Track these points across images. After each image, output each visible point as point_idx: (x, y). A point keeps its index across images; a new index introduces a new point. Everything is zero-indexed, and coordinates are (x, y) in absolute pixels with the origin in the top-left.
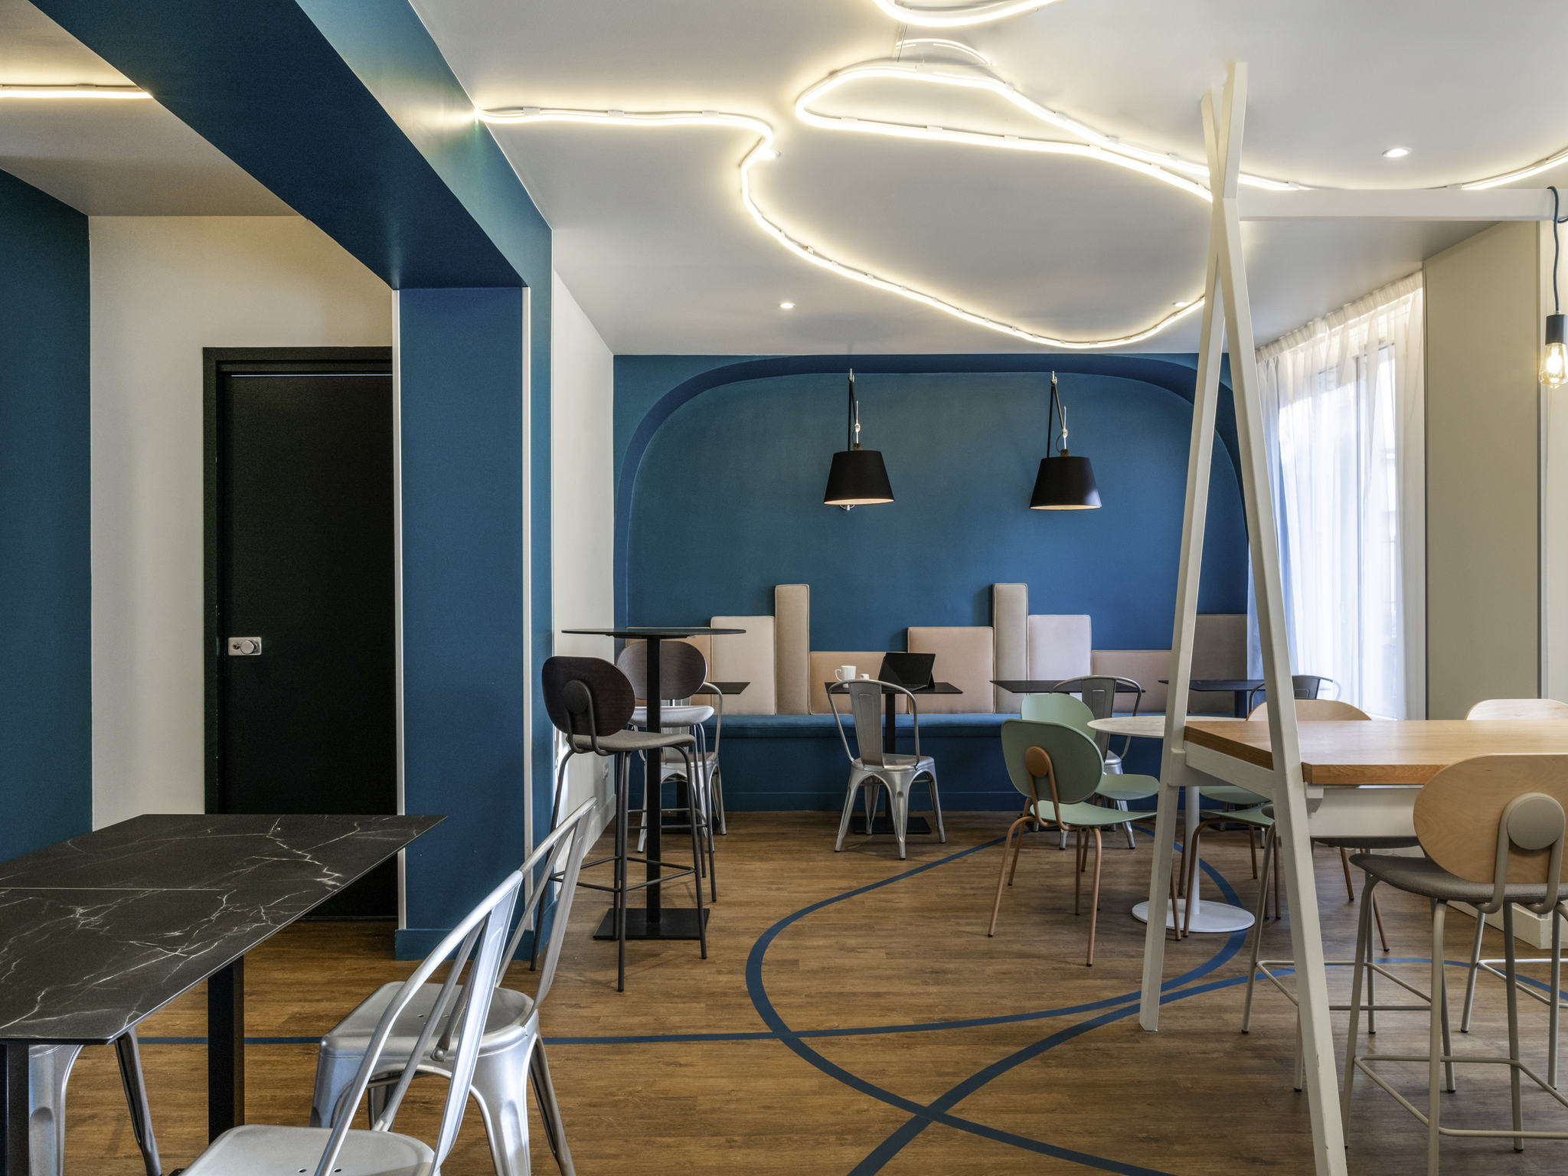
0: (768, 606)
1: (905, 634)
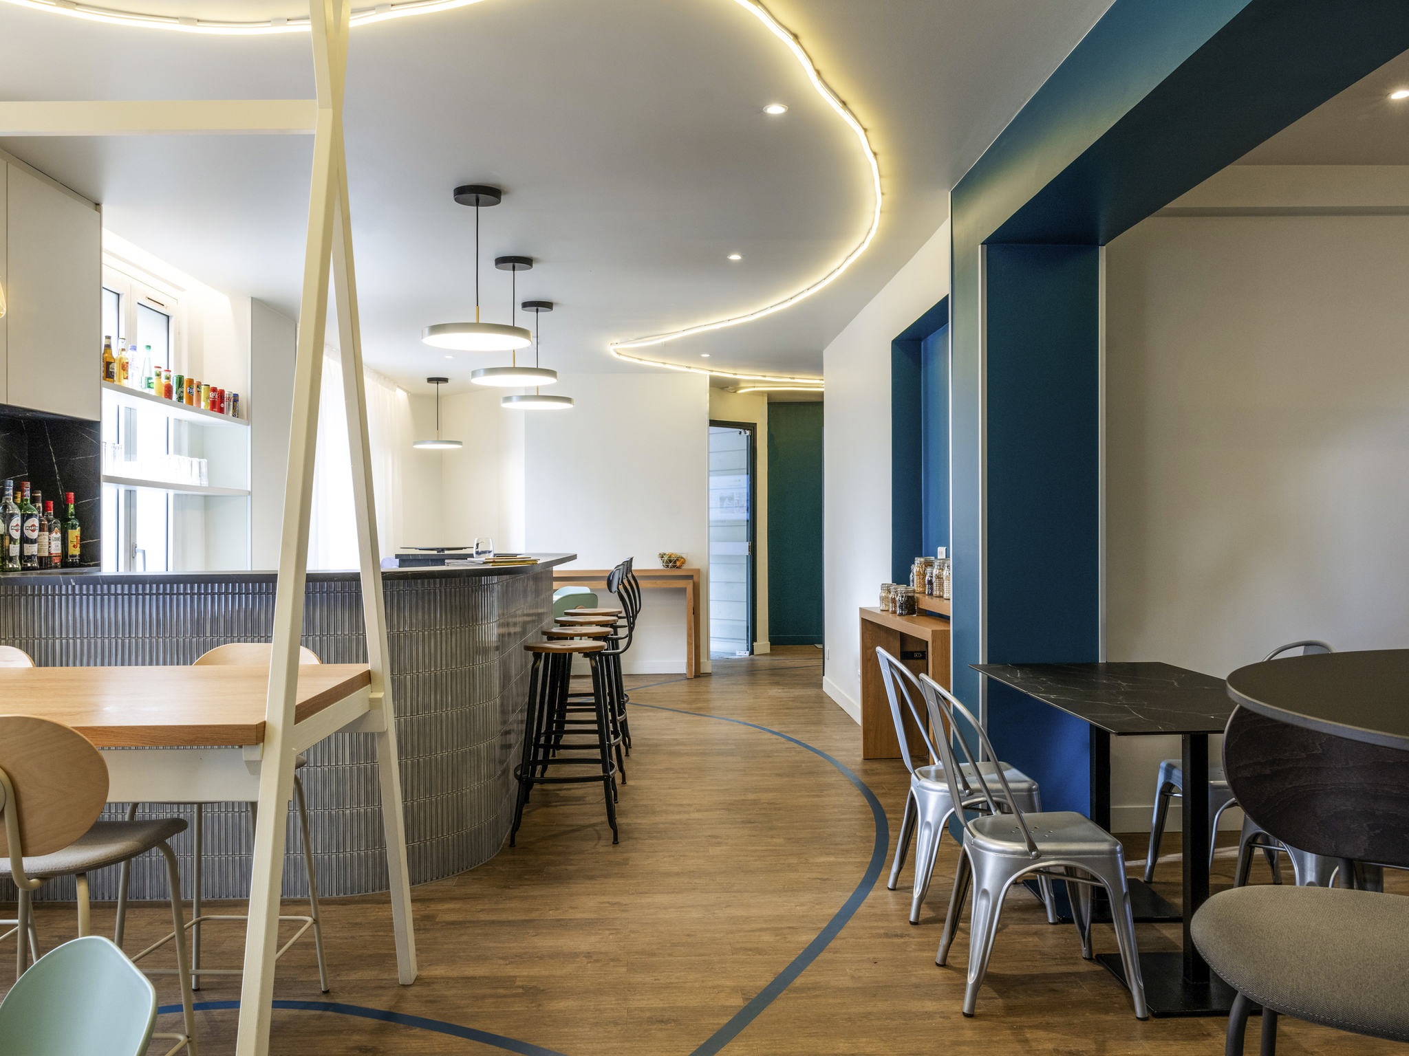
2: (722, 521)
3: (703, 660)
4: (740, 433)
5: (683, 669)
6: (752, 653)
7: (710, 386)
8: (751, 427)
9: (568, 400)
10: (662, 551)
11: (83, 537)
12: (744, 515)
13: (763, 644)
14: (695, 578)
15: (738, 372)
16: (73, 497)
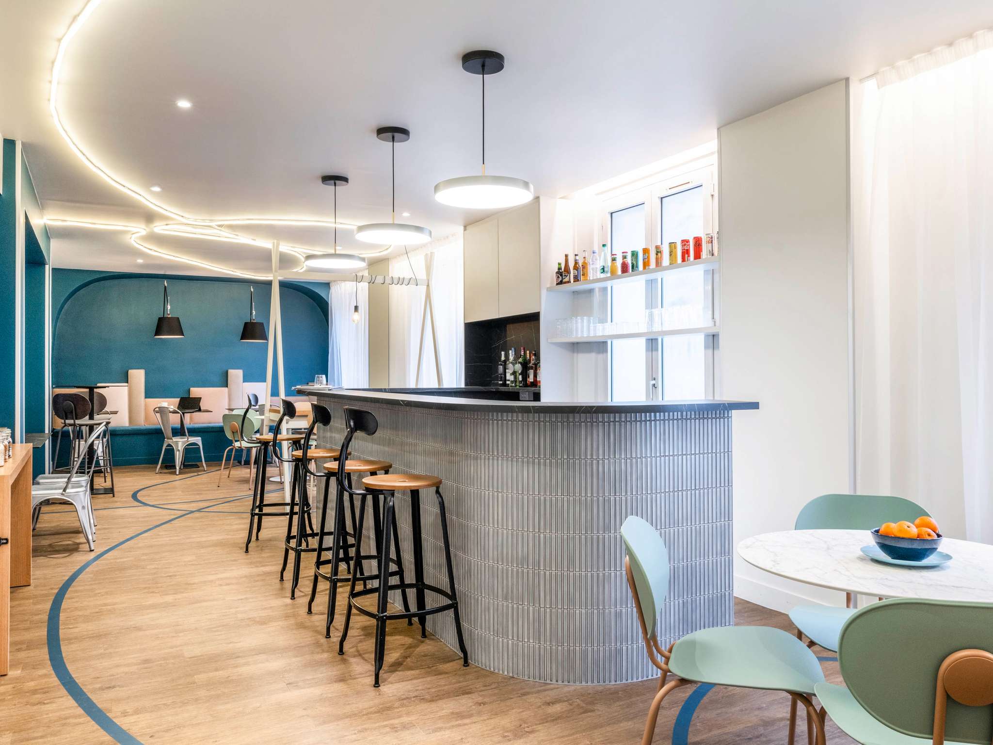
0: (125, 379)
1: (189, 391)
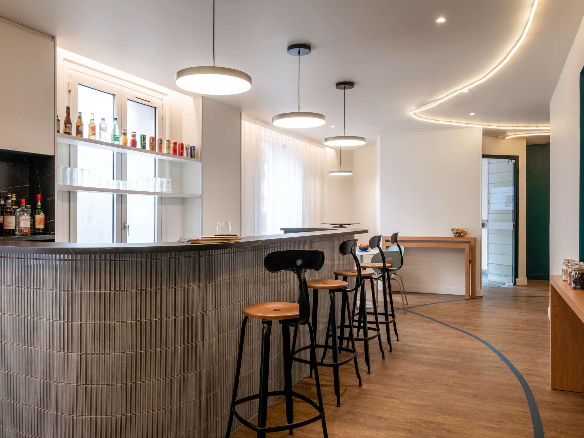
2: (499, 211)
3: (477, 288)
4: (509, 162)
5: (464, 293)
6: (515, 284)
7: (483, 135)
8: (516, 159)
9: (362, 139)
10: (453, 227)
11: (46, 219)
12: (511, 208)
13: (523, 279)
14: (472, 243)
15: (501, 125)
16: (40, 197)
